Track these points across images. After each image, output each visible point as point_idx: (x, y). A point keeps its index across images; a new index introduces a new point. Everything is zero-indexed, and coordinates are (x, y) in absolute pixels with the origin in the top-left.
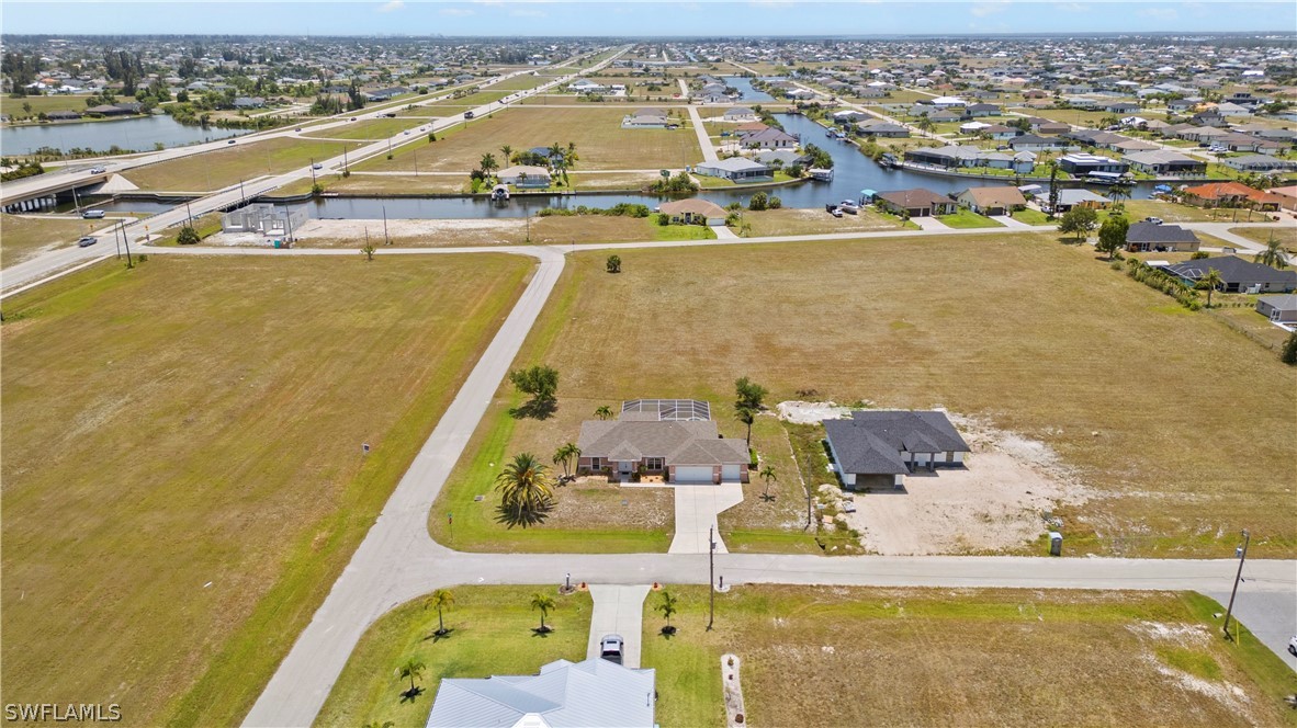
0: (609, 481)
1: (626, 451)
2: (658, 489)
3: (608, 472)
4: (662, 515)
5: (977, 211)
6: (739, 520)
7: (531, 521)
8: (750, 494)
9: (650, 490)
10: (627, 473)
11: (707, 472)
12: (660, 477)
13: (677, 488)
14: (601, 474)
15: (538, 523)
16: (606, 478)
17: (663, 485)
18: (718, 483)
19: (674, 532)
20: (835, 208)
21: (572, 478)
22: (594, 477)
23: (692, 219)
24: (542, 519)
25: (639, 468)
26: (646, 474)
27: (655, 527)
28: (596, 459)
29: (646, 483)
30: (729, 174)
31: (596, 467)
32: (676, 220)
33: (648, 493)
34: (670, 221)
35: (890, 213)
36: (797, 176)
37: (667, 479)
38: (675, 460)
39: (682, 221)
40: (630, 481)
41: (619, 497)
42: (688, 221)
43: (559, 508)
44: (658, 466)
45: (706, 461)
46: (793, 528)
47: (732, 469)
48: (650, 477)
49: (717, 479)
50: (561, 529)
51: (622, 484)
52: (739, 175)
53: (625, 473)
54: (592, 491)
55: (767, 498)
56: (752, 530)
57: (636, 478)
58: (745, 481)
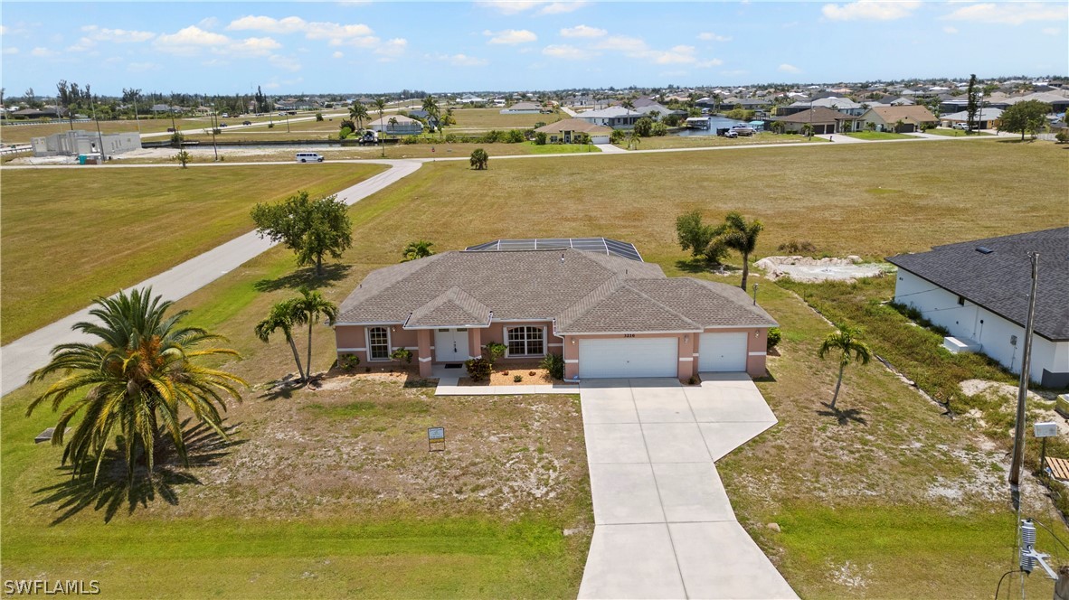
0: (409, 384)
1: (450, 305)
2: (537, 398)
3: (407, 363)
4: (549, 466)
5: (883, 130)
6: (788, 475)
7: (141, 494)
8: (787, 405)
9: (513, 400)
10: (458, 365)
11: (661, 352)
12: (541, 372)
13: (588, 395)
14: (391, 369)
15: (158, 502)
16: (404, 378)
17: (548, 389)
18: (693, 380)
19: (590, 521)
20: (727, 130)
21: (315, 381)
22: (371, 376)
23: (572, 138)
24: (177, 489)
25: (485, 352)
26: (503, 366)
27: (526, 505)
28: (378, 332)
29: (500, 385)
30: (606, 121)
31: (379, 351)
32: (553, 140)
33: (511, 408)
34: (548, 140)
35: (789, 133)
36: (675, 125)
37: (557, 374)
38: (576, 324)
39: (561, 140)
40: (462, 382)
41: (428, 421)
42: (568, 141)
43: (242, 455)
44: (536, 348)
45: (657, 324)
46: (969, 499)
47: (726, 347)
48: (513, 373)
49: (690, 372)
50: (223, 519)
51: (441, 390)
52: (616, 122)
53: (450, 366)
54: (357, 407)
55: (843, 417)
56: (843, 510)
57: (478, 373)
58: (761, 376)
